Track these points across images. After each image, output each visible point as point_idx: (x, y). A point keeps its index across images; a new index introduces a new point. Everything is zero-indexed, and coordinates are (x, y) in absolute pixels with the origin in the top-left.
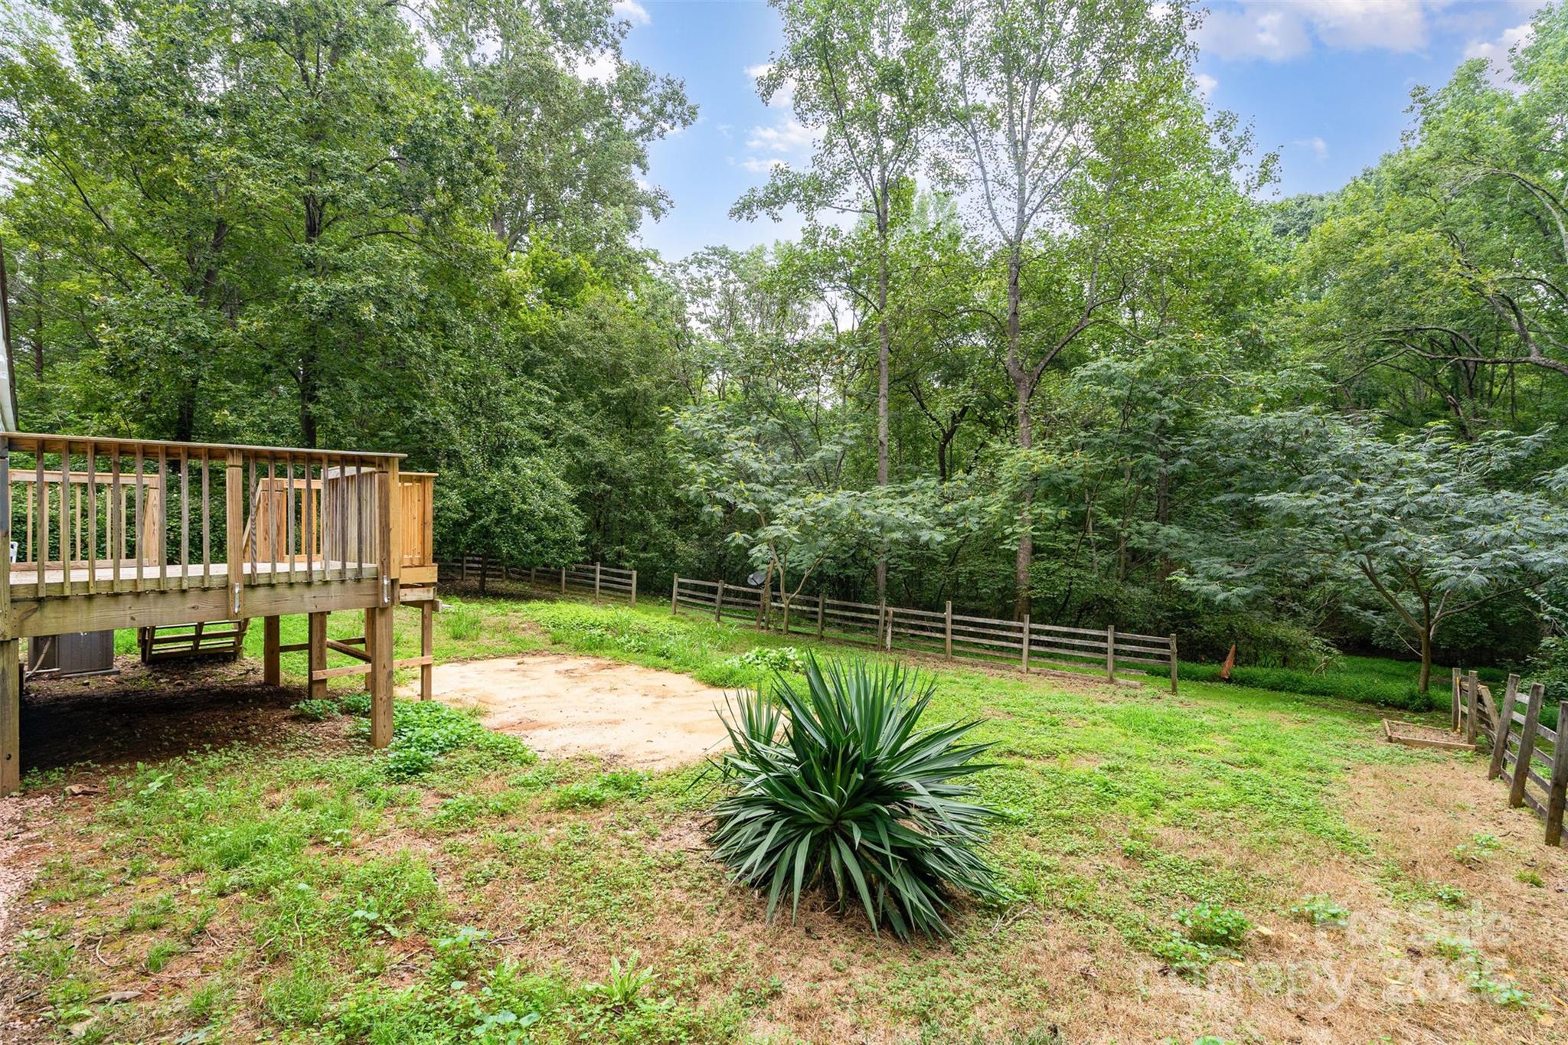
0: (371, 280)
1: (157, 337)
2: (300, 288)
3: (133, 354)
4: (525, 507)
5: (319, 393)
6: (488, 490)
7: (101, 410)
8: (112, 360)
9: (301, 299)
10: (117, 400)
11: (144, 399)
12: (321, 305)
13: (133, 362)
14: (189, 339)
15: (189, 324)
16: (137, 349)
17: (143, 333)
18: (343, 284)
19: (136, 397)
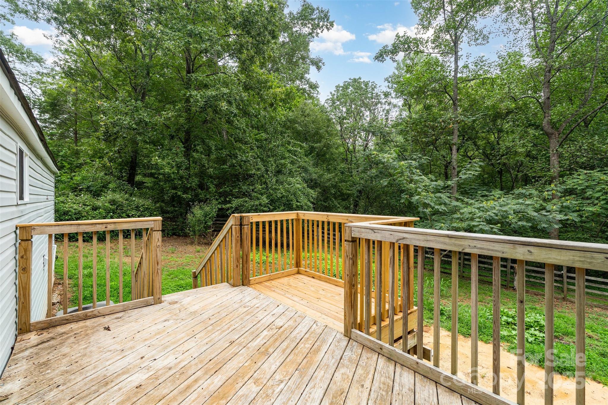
0: (225, 90)
1: (126, 121)
2: (191, 95)
3: (115, 130)
4: (299, 204)
5: (198, 148)
6: (279, 195)
7: (100, 158)
8: (106, 133)
9: (192, 100)
10: (107, 153)
11: (119, 152)
12: (201, 103)
13: (115, 134)
14: (140, 122)
15: (140, 115)
16: (117, 128)
17: (120, 119)
18: (211, 92)
19: (115, 151)
